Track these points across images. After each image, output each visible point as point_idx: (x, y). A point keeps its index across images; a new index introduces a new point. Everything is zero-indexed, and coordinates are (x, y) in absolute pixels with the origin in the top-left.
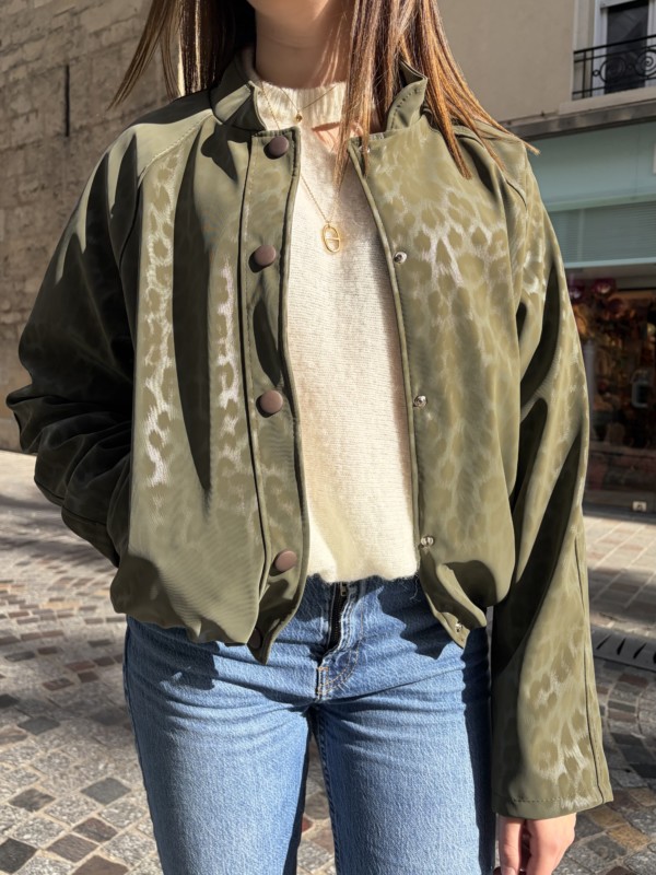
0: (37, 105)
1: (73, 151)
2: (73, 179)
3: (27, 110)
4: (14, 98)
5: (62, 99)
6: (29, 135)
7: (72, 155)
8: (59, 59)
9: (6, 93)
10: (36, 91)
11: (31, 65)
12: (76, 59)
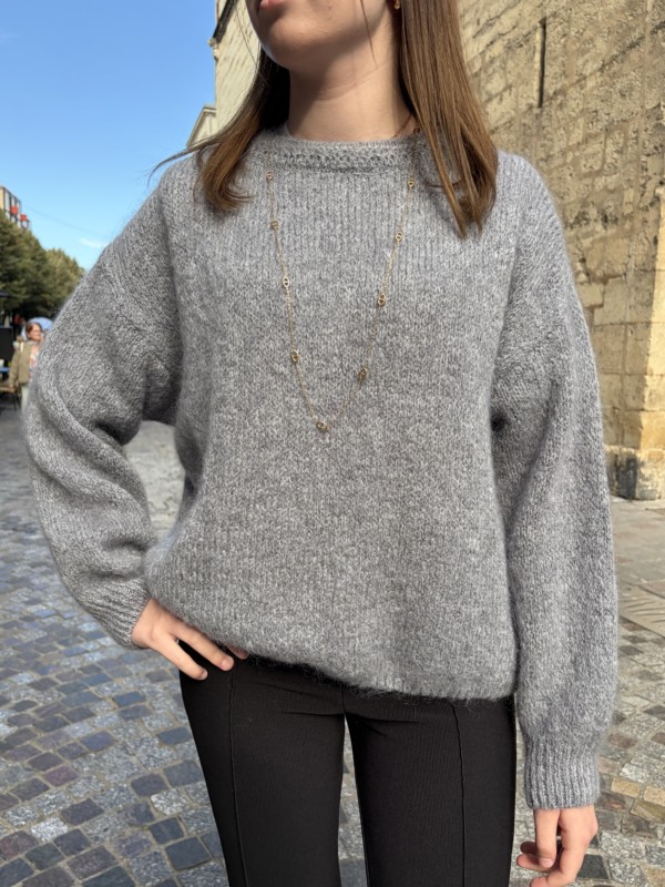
0: (511, 79)
1: (545, 123)
2: (543, 155)
3: (501, 88)
4: (490, 78)
5: (537, 66)
6: (503, 115)
7: (544, 128)
8: (536, 22)
9: (483, 75)
10: (510, 64)
11: (507, 37)
12: (554, 15)
